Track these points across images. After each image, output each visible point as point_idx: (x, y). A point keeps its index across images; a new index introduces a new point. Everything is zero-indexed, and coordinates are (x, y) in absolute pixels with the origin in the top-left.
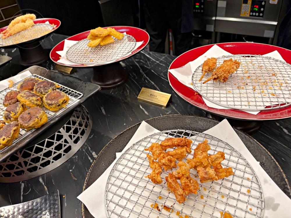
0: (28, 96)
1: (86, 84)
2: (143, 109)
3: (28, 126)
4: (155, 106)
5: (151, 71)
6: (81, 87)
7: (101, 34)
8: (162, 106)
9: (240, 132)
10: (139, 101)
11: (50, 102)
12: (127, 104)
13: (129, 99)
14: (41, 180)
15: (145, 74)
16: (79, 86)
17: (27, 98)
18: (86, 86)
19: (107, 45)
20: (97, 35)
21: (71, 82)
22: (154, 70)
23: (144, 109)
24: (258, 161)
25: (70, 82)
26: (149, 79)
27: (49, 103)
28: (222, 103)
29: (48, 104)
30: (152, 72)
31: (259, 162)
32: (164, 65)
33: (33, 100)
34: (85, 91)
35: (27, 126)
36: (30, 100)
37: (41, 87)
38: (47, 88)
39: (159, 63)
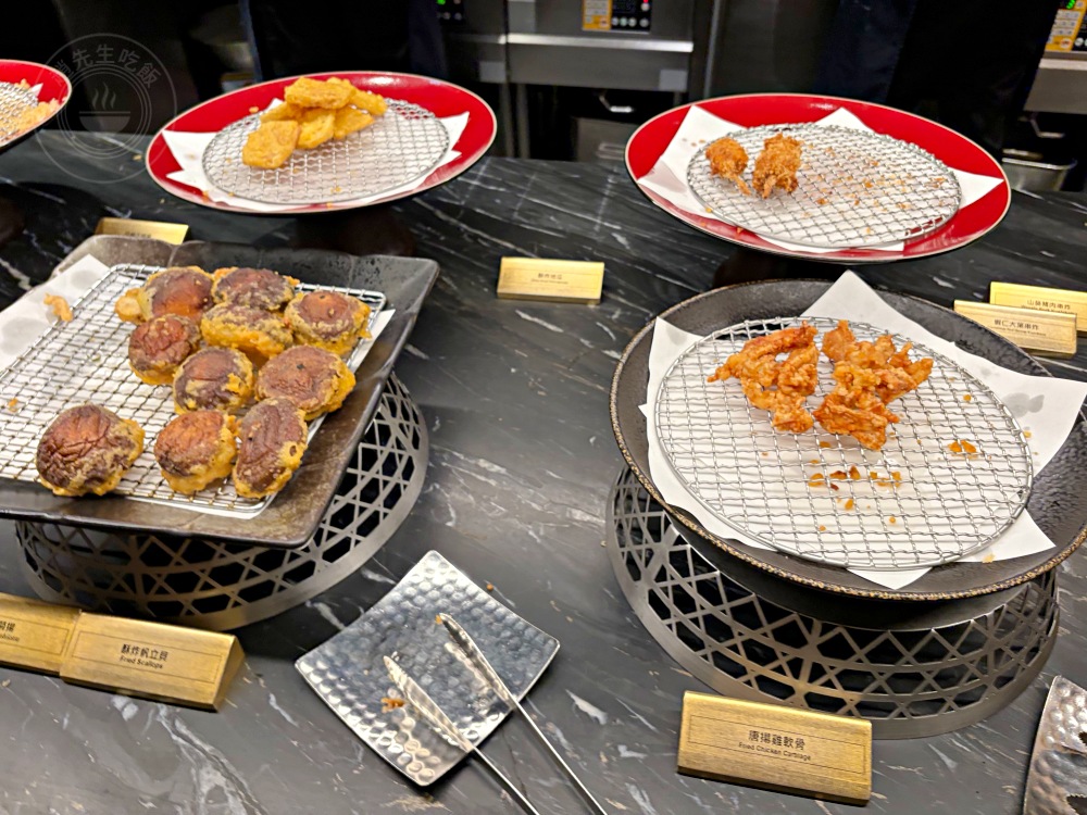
0: (256, 319)
1: (373, 263)
2: (536, 320)
3: (320, 402)
4: (563, 305)
5: (475, 213)
6: (359, 274)
7: (333, 101)
8: (585, 302)
9: (888, 295)
10: (504, 301)
11: (327, 326)
12: (473, 315)
13: (467, 301)
14: (371, 576)
15: (464, 222)
16: (351, 273)
17: (254, 325)
18: (377, 269)
19: (330, 144)
20: (318, 103)
21: (309, 267)
22: (482, 208)
23: (539, 318)
24: (950, 341)
25: (303, 265)
26: (485, 236)
27: (324, 330)
28: (817, 240)
29: (323, 333)
30: (480, 214)
31: (953, 343)
32: (502, 189)
33: (274, 328)
34: (384, 284)
35: (316, 405)
36: (267, 329)
37: (253, 290)
38: (277, 289)
39: (484, 186)
